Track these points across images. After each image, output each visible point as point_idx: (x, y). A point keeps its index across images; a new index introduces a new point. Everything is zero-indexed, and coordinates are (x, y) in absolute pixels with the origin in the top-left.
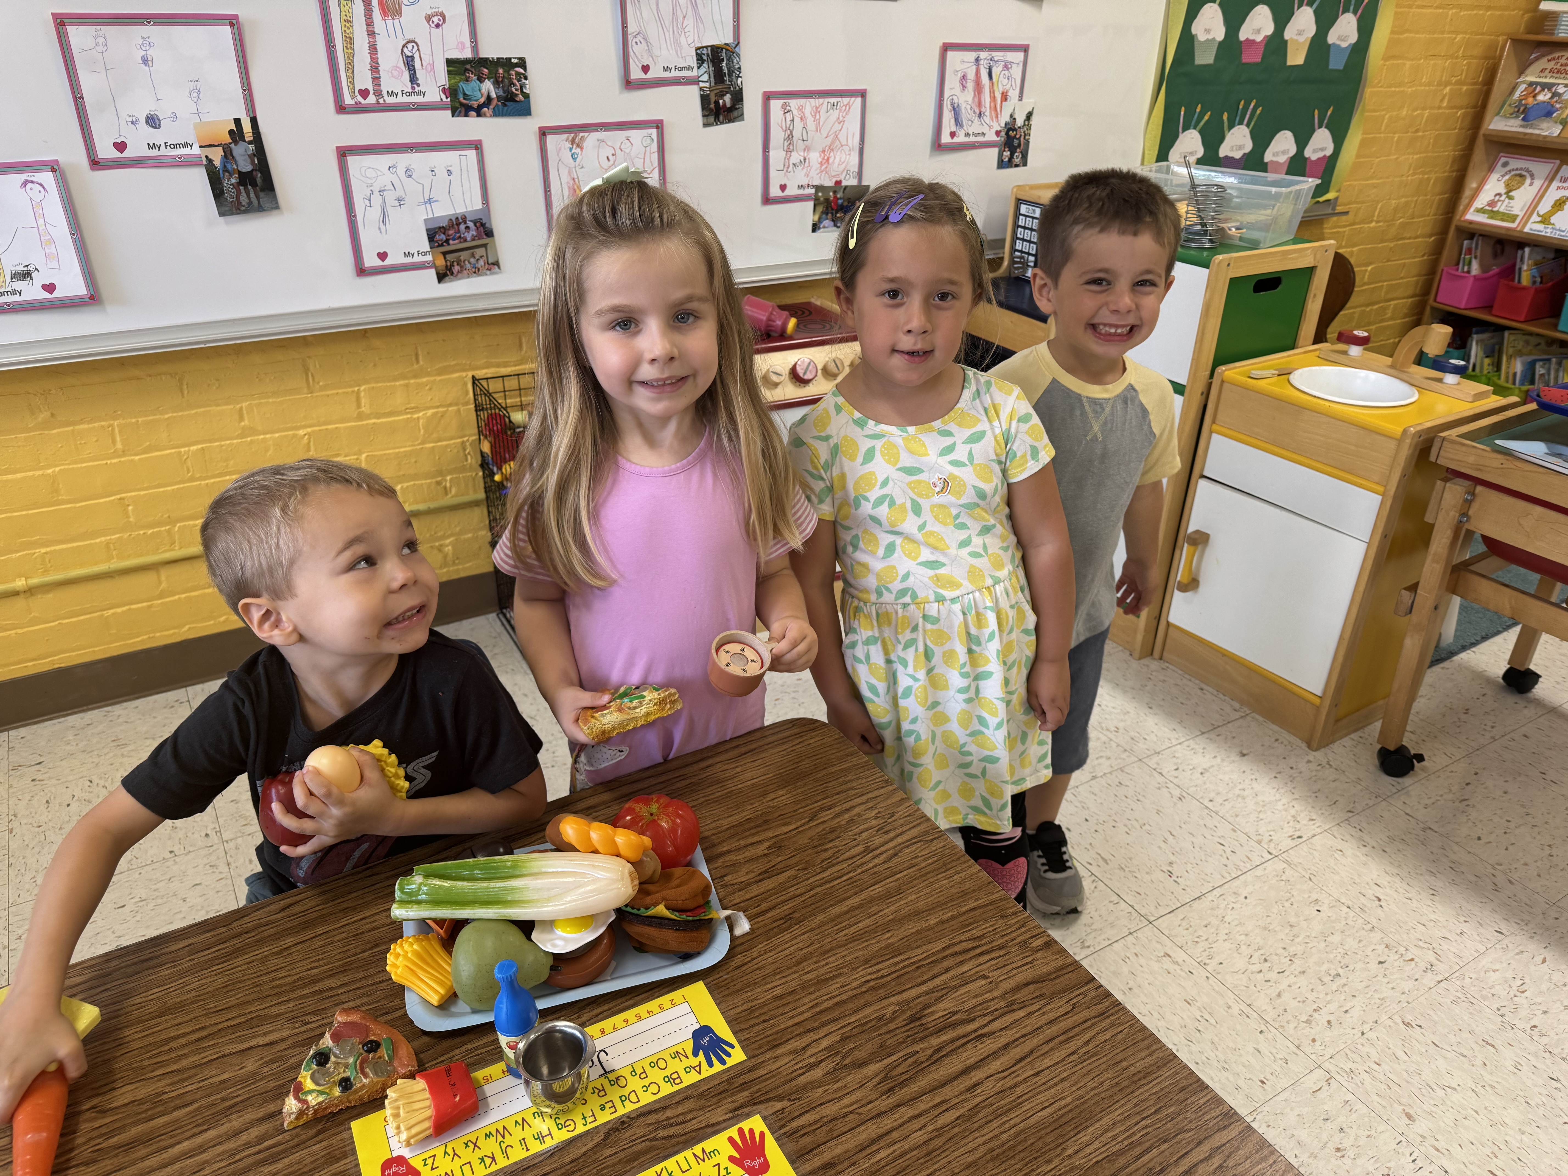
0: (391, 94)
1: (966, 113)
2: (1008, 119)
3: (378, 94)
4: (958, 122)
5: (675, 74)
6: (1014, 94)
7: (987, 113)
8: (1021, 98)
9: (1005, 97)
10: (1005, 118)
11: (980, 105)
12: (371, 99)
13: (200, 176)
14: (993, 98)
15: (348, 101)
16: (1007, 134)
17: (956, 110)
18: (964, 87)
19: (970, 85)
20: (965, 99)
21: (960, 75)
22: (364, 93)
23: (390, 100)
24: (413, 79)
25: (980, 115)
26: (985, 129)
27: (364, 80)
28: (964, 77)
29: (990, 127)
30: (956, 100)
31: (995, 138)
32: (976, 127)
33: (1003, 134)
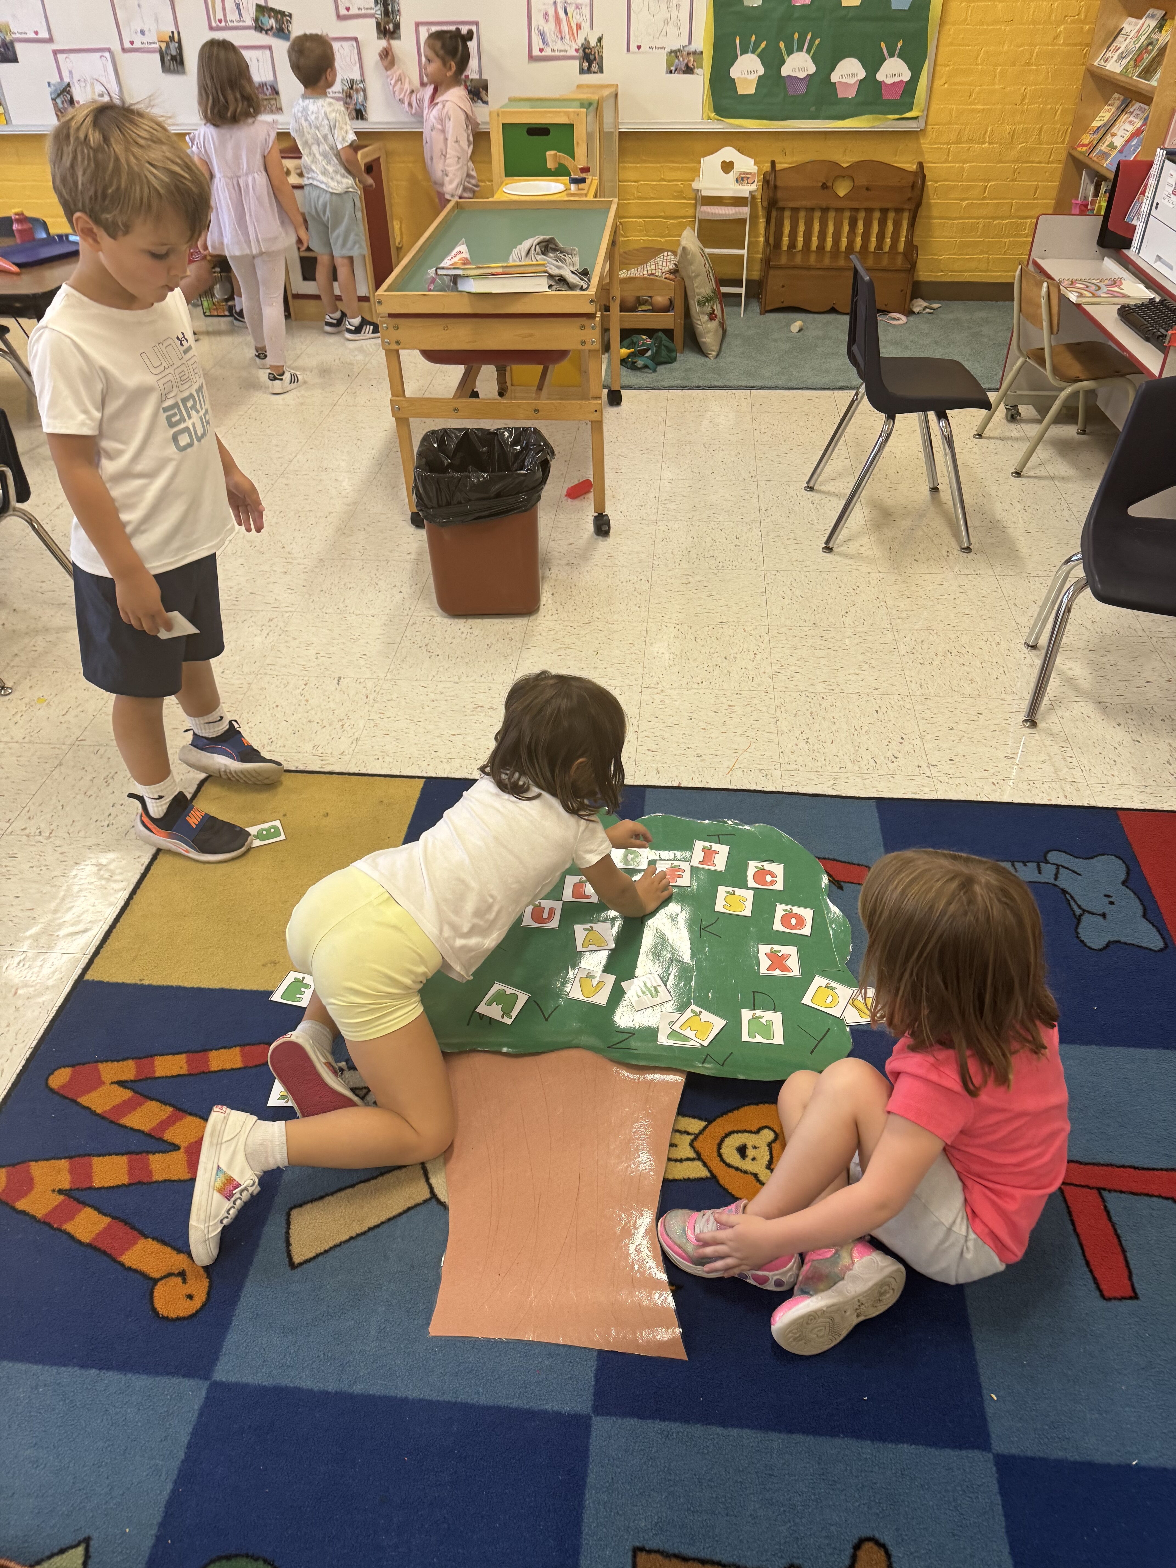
0: (231, 21)
1: (549, 38)
2: (583, 41)
3: (226, 21)
4: (544, 41)
5: (363, 12)
6: (586, 25)
7: (567, 37)
8: (592, 27)
9: (579, 27)
10: (581, 41)
11: (560, 31)
12: (223, 24)
13: (157, 56)
14: (570, 27)
15: (214, 24)
16: (584, 51)
17: (542, 35)
18: (547, 20)
19: (552, 19)
20: (549, 28)
21: (543, 12)
22: (220, 21)
23: (231, 24)
24: (240, 14)
25: (562, 38)
26: (567, 48)
27: (220, 15)
28: (546, 14)
29: (571, 47)
30: (541, 28)
31: (575, 54)
32: (559, 46)
33: (581, 51)
